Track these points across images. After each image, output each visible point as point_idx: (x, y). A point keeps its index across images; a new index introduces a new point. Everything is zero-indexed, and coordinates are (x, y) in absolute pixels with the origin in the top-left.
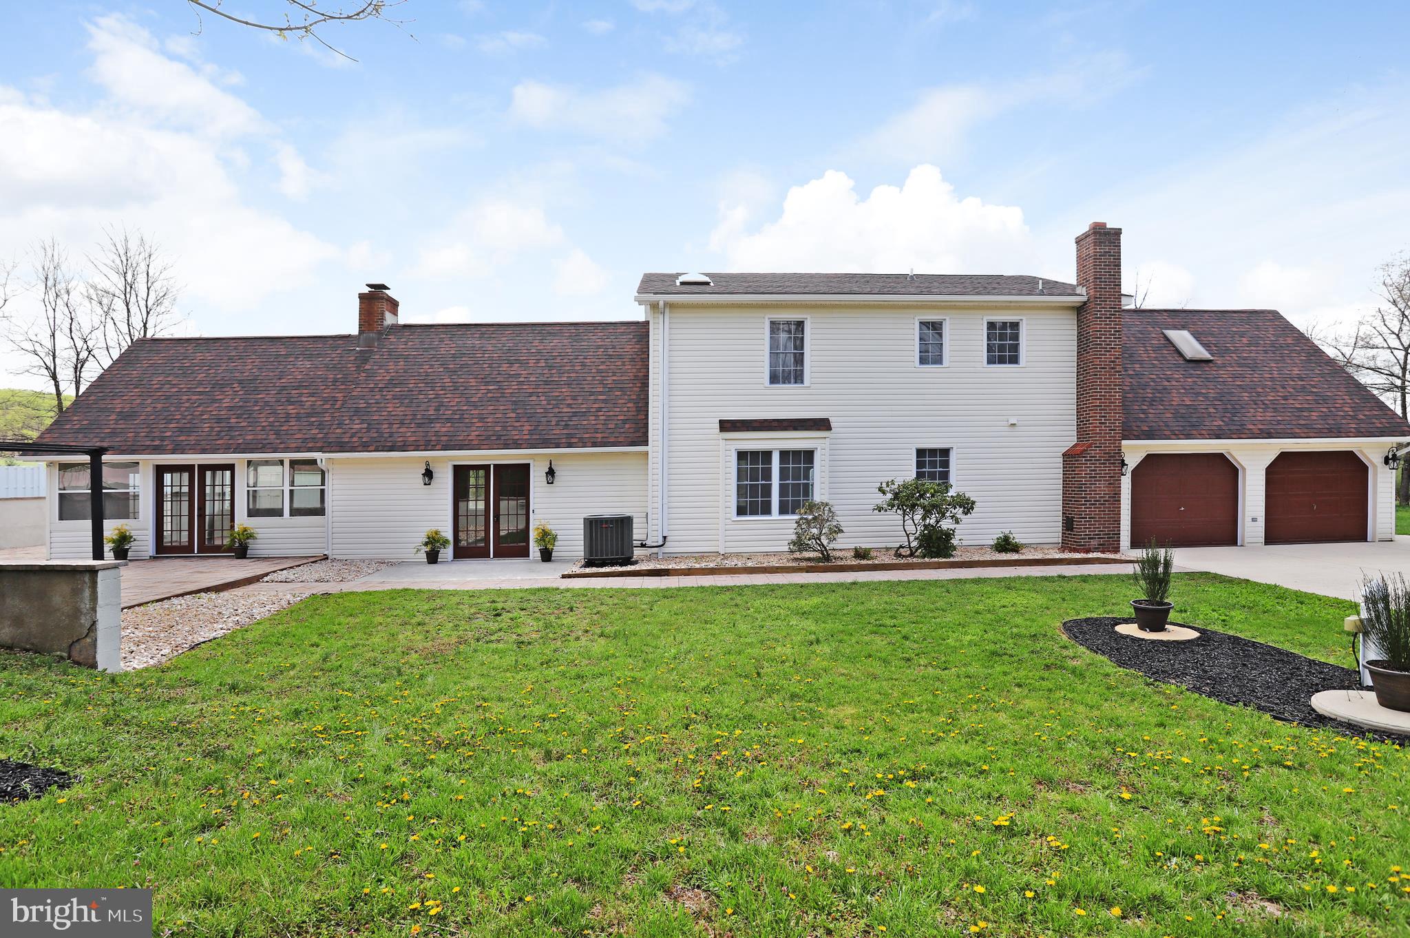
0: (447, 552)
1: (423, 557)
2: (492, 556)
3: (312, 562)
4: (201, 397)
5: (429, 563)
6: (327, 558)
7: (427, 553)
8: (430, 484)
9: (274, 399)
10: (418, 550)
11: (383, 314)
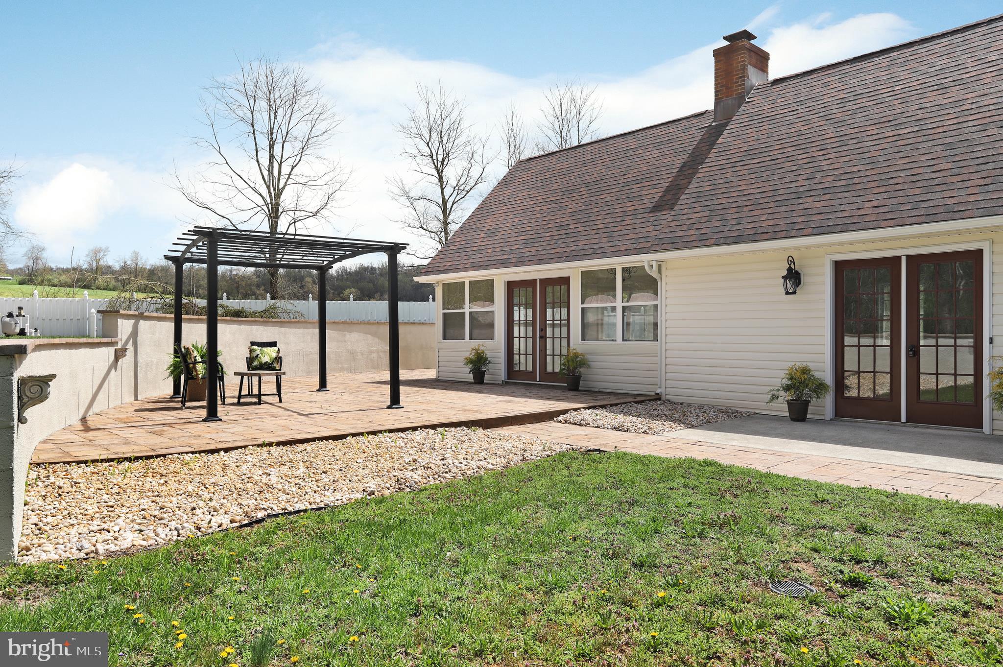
0: (826, 404)
1: (781, 408)
2: (903, 419)
3: (636, 402)
4: (551, 206)
5: (793, 420)
6: (660, 399)
7: (790, 403)
8: (794, 293)
9: (615, 198)
10: (775, 397)
11: (744, 69)
